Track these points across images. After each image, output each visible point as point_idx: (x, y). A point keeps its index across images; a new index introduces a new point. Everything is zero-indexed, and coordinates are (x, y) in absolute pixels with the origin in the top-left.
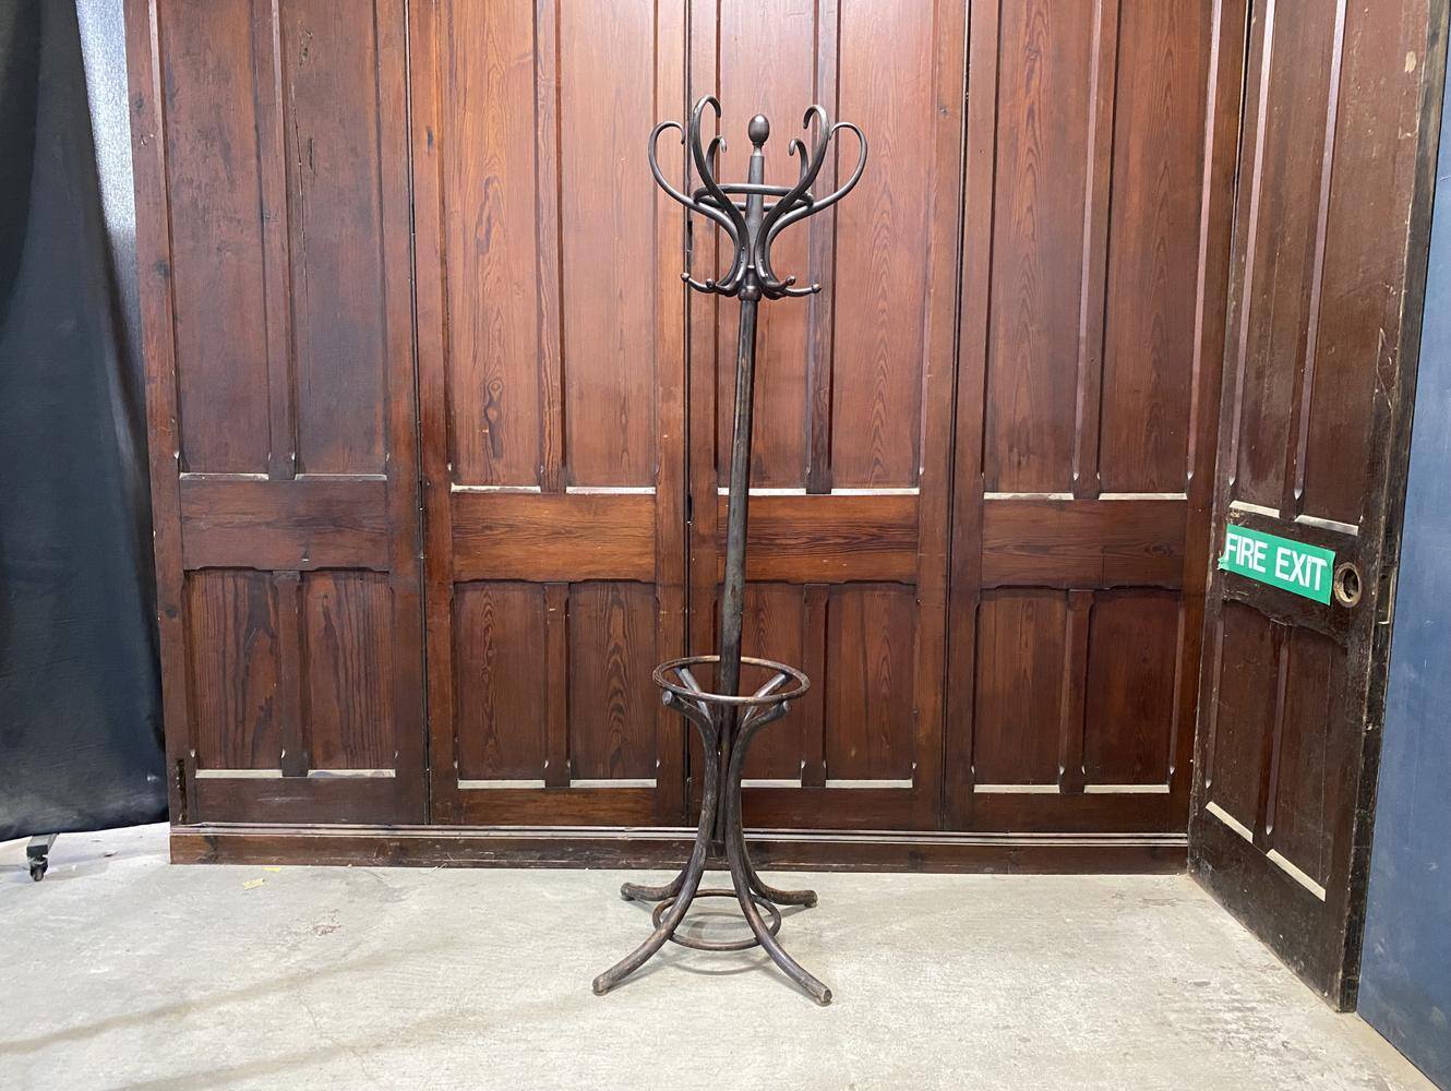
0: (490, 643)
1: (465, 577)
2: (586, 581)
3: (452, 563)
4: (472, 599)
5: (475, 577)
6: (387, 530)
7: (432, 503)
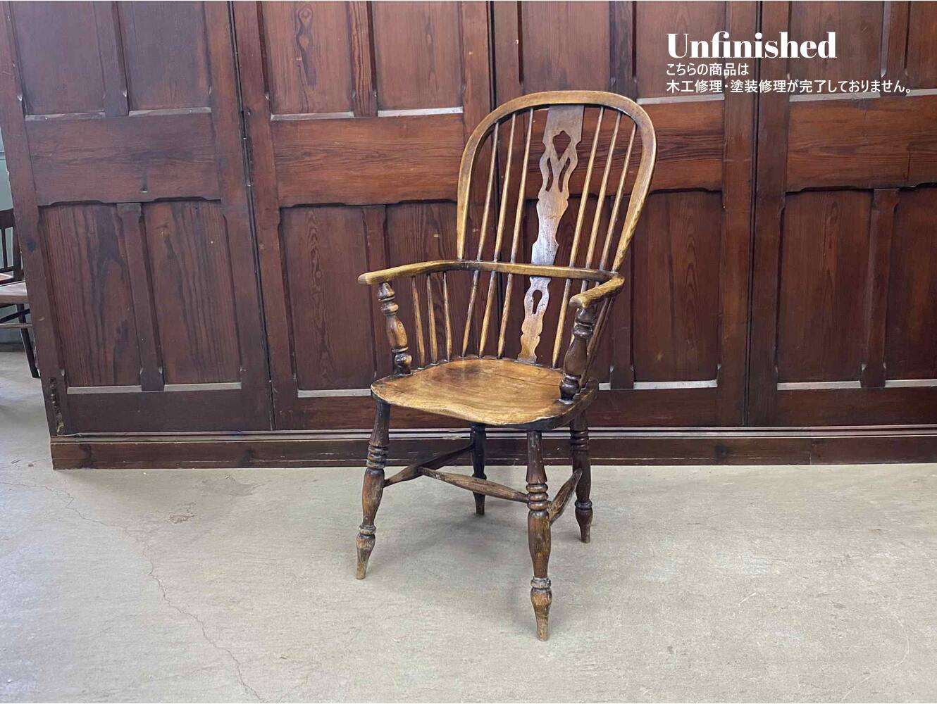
0: (318, 266)
1: (290, 202)
2: (401, 203)
3: (276, 189)
4: (299, 223)
5: (299, 202)
6: (215, 160)
7: (253, 132)
